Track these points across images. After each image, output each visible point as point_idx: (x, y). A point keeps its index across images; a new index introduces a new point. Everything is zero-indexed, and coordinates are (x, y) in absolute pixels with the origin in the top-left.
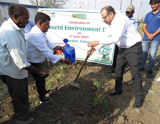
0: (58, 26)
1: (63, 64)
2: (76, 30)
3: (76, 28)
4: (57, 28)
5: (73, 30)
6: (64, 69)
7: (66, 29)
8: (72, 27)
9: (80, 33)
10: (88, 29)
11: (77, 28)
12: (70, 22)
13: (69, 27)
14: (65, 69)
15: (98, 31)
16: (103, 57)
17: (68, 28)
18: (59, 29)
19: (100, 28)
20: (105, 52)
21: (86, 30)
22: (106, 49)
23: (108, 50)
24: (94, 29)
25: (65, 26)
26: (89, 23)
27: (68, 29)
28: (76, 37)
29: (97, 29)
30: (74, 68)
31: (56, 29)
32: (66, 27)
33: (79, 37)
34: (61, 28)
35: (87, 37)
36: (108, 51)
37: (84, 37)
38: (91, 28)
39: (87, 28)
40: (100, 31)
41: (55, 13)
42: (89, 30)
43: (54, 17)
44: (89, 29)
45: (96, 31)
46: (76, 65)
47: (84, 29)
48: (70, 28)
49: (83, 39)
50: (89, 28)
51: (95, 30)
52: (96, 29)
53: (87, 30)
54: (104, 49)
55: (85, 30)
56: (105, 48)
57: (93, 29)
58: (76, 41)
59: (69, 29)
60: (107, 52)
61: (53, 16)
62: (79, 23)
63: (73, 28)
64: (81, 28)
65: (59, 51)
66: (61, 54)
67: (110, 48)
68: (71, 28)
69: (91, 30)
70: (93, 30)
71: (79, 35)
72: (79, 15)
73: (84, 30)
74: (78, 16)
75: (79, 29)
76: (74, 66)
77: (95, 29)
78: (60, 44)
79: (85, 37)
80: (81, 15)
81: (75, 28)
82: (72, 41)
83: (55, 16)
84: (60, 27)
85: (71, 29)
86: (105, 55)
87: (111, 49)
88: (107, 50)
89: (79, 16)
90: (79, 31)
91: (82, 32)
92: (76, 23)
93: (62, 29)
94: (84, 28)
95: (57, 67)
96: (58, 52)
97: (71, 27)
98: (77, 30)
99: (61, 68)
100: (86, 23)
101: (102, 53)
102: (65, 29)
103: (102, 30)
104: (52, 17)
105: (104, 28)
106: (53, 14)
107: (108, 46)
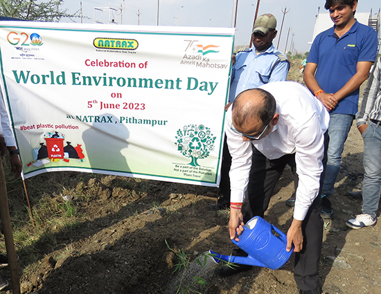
0: (52, 72)
1: (71, 188)
2: (105, 84)
3: (105, 78)
4: (48, 80)
5: (97, 84)
6: (74, 202)
7: (77, 82)
8: (95, 78)
9: (119, 95)
10: (143, 82)
11: (111, 79)
12: (88, 63)
13: (84, 78)
14: (78, 201)
15: (172, 88)
16: (192, 164)
17: (81, 80)
18: (53, 83)
19: (178, 81)
20: (197, 148)
21: (138, 84)
22: (198, 140)
23: (205, 143)
24: (162, 82)
25: (73, 74)
26: (146, 64)
27: (82, 83)
28: (107, 106)
29: (170, 83)
30: (104, 198)
31: (44, 83)
32: (77, 76)
33: (117, 106)
34: (61, 79)
35: (140, 107)
36: (204, 146)
37: (131, 106)
38: (151, 80)
39: (141, 80)
40: (178, 88)
41: (38, 36)
42: (146, 86)
43: (37, 47)
44: (146, 83)
45: (167, 87)
46: (111, 190)
47: (131, 82)
48: (88, 81)
50: (146, 80)
51: (164, 85)
52: (167, 81)
53: (140, 86)
54: (193, 140)
55: (135, 86)
56: (197, 136)
57: (159, 82)
58: (107, 119)
59: (85, 84)
60: (202, 147)
61: (33, 44)
62: (116, 65)
63: (98, 79)
64: (121, 81)
65: (56, 149)
66: (62, 157)
67: (212, 137)
68: (93, 80)
69: (151, 86)
70: (159, 85)
71: (115, 101)
72: (116, 41)
73: (129, 85)
75: (114, 82)
76: (104, 192)
77: (164, 82)
78: (57, 127)
79: (135, 106)
80: (121, 41)
81: (102, 79)
82: (93, 119)
83: (40, 44)
84: (58, 77)
85: (90, 84)
86: (196, 159)
87: (215, 138)
88: (202, 143)
89: (115, 44)
90: (116, 89)
91: (125, 90)
92: (107, 64)
93: (64, 83)
94: (129, 79)
95: (53, 197)
96: (53, 150)
97: (89, 78)
98: (111, 85)
99: (65, 198)
100: (137, 66)
101: (188, 152)
102: (74, 83)
103: (184, 84)
104: (31, 46)
105: (190, 79)
106: (34, 38)
107: (205, 130)
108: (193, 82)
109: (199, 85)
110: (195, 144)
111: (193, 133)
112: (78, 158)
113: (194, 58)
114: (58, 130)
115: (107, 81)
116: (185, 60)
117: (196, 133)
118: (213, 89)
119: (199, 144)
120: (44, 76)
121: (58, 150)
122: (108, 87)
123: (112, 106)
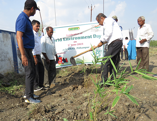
0: (58, 39)
2: (72, 40)
5: (70, 40)
7: (65, 40)
10: (82, 38)
12: (67, 35)
15: (89, 38)
17: (66, 39)
18: (59, 41)
19: (91, 36)
25: (64, 38)
28: (73, 45)
29: (89, 37)
33: (76, 45)
34: (61, 40)
35: (82, 44)
37: (79, 44)
38: (84, 37)
39: (81, 37)
40: (91, 38)
41: (55, 30)
44: (83, 38)
45: (88, 38)
47: (79, 38)
49: (79, 46)
50: (82, 37)
52: (88, 36)
53: (81, 39)
55: (80, 39)
56: (97, 50)
57: (86, 37)
58: (73, 49)
59: (67, 40)
64: (76, 38)
67: (101, 50)
69: (84, 38)
71: (75, 43)
72: (74, 28)
73: (78, 39)
75: (74, 39)
78: (60, 54)
81: (71, 38)
82: (70, 49)
85: (68, 40)
90: (75, 40)
91: (77, 40)
94: (78, 37)
97: (68, 38)
100: (80, 34)
102: (64, 40)
103: (93, 37)
105: (94, 35)
108: (95, 36)
109: (97, 36)
110: (97, 52)
112: (66, 62)
113: (94, 29)
114: (60, 55)
116: (92, 30)
118: (100, 37)
120: (56, 40)
121: (61, 61)
122: (73, 40)
123: (74, 45)
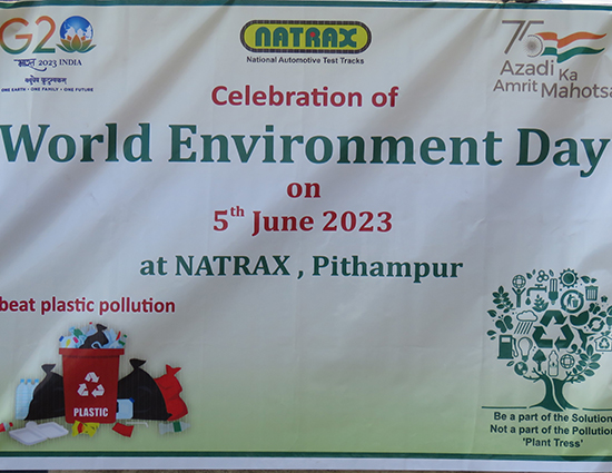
0: (112, 128)
2: (269, 158)
3: (269, 140)
5: (245, 157)
7: (185, 152)
8: (238, 140)
9: (313, 190)
11: (287, 141)
12: (222, 96)
13: (207, 140)
15: (473, 160)
16: (547, 403)
17: (198, 146)
18: (112, 158)
19: (490, 138)
21: (369, 154)
22: (560, 319)
23: (585, 328)
24: (441, 146)
25: (176, 130)
26: (393, 94)
27: (200, 156)
28: (272, 225)
29: (465, 147)
31: (87, 157)
32: (185, 134)
33: (305, 223)
35: (376, 222)
36: (583, 336)
38: (409, 141)
40: (491, 161)
41: (84, 24)
43: (76, 55)
44: (394, 150)
45: (456, 160)
47: (348, 149)
48: (217, 148)
49: (344, 244)
51: (448, 154)
52: (457, 142)
53: (377, 159)
54: (545, 321)
55: (360, 159)
56: (556, 306)
57: (433, 144)
58: (272, 266)
59: (207, 157)
60: (577, 340)
62: (304, 100)
63: (247, 143)
65: (91, 386)
66: (110, 419)
67: (605, 308)
68: (232, 146)
69: (409, 159)
70: (433, 155)
71: (299, 207)
72: (306, 28)
73: (344, 159)
74: (297, 32)
75: (298, 150)
77: (449, 146)
78: (104, 309)
79: (360, 221)
80: (322, 28)
81: (261, 143)
82: (230, 266)
83: (86, 48)
84: (130, 139)
85: (224, 158)
86: (559, 384)
88: (574, 329)
89: (302, 37)
91: (329, 174)
92: (276, 97)
93: (145, 156)
94: (344, 141)
96: (82, 390)
97: (223, 140)
98: (287, 158)
100: (367, 100)
101: (531, 364)
102: (176, 157)
103: (508, 150)
104: (60, 54)
105: (524, 134)
106: (71, 32)
107: (580, 287)
108: (535, 143)
109: (553, 150)
111: (545, 296)
112: (163, 417)
113: (533, 70)
114: (109, 319)
115: (278, 148)
116: (507, 77)
117: (553, 296)
119: (566, 330)
120: (87, 139)
122: (278, 167)
123: (290, 223)
